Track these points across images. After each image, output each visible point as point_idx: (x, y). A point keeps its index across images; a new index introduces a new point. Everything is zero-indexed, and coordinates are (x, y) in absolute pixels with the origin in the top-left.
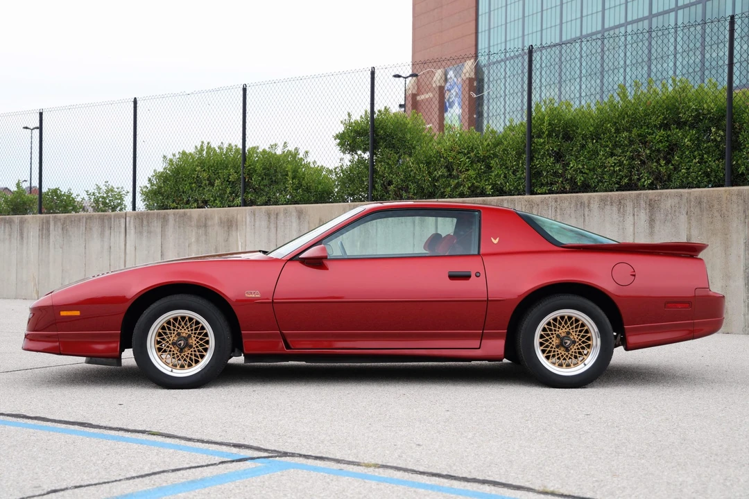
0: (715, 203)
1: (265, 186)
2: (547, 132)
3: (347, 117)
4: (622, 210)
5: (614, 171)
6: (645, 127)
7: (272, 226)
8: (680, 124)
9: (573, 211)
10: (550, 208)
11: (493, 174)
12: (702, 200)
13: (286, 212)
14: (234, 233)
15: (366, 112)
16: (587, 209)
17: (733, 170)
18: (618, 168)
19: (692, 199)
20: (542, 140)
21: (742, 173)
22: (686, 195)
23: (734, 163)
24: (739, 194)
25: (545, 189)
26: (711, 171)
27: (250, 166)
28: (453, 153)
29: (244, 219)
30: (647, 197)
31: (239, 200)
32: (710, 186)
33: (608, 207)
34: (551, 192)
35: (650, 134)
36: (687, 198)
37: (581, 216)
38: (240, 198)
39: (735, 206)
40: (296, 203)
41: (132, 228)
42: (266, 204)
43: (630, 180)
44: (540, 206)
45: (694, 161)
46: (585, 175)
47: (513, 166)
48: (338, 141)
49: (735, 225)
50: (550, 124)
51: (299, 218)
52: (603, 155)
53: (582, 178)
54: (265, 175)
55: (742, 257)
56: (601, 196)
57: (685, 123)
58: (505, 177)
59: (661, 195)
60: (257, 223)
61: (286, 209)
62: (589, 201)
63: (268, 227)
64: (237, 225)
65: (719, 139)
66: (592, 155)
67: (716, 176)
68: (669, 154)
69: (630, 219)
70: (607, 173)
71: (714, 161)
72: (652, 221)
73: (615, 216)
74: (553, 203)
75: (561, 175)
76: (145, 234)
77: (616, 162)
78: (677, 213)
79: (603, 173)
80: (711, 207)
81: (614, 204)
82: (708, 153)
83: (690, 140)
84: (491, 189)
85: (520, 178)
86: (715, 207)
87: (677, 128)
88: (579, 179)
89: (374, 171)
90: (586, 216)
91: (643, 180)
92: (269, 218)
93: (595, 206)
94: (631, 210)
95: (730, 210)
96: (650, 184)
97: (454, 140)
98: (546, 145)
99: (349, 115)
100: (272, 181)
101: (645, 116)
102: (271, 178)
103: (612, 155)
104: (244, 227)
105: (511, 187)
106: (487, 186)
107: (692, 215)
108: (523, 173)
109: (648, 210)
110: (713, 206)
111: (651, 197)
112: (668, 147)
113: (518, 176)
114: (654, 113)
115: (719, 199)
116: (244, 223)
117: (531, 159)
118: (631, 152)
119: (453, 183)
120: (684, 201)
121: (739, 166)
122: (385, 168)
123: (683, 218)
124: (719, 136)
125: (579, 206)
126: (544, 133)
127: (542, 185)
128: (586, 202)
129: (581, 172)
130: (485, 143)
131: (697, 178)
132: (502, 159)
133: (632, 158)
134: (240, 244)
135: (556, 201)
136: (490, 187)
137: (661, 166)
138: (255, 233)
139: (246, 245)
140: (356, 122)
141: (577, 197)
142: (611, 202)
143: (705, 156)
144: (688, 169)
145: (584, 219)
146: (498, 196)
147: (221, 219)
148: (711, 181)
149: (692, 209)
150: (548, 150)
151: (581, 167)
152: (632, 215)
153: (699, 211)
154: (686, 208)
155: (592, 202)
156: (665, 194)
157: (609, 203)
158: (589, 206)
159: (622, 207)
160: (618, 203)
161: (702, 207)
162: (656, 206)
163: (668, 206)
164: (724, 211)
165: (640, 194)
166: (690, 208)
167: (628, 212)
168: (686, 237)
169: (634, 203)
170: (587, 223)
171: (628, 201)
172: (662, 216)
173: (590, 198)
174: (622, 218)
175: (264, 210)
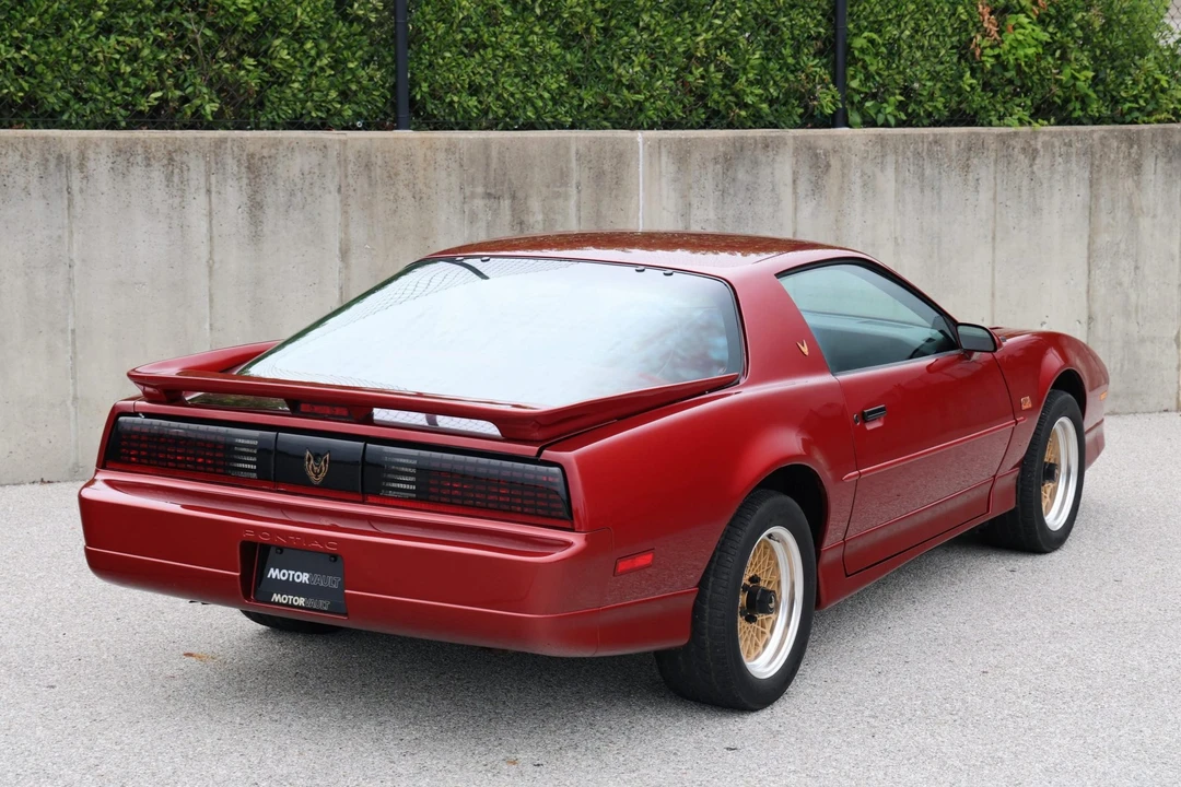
0: (402, 167)
4: (176, 179)
5: (118, 74)
9: (35, 181)
12: (373, 159)
16: (76, 175)
18: (129, 69)
19: (351, 158)
22: (337, 147)
24: (451, 148)
30: (241, 148)
32: (361, 125)
33: (138, 171)
36: (339, 155)
37: (59, 191)
39: (444, 174)
49: (443, 218)
56: (117, 141)
62: (82, 153)
65: (373, 17)
69: (198, 204)
72: (255, 207)
73: (159, 193)
77: (119, 48)
78: (316, 190)
80: (392, 176)
81: (153, 162)
86: (402, 177)
90: (75, 191)
91: (198, 102)
93: (100, 166)
94: (202, 180)
95: (433, 184)
96: (214, 115)
103: (106, 29)
107: (352, 193)
109: (245, 181)
110: (396, 174)
111: (251, 148)
115: (409, 158)
120: (333, 160)
121: (414, 84)
123: (331, 201)
125: (52, 165)
128: (74, 155)
129: (20, 71)
137: (244, 69)
141: (46, 139)
142: (147, 159)
148: (360, 113)
149: (351, 181)
152: (203, 191)
153: (366, 186)
154: (337, 179)
155: (90, 154)
156: (286, 143)
157: (139, 159)
158: (82, 167)
159: (176, 171)
160: (165, 161)
161: (373, 174)
162: (265, 171)
163: (295, 171)
164: (420, 186)
165: (224, 140)
166: (346, 176)
167: (192, 183)
168: (338, 245)
169: (209, 162)
170: (78, 210)
171: (192, 155)
172: (281, 194)
173: (83, 146)
174: (177, 200)
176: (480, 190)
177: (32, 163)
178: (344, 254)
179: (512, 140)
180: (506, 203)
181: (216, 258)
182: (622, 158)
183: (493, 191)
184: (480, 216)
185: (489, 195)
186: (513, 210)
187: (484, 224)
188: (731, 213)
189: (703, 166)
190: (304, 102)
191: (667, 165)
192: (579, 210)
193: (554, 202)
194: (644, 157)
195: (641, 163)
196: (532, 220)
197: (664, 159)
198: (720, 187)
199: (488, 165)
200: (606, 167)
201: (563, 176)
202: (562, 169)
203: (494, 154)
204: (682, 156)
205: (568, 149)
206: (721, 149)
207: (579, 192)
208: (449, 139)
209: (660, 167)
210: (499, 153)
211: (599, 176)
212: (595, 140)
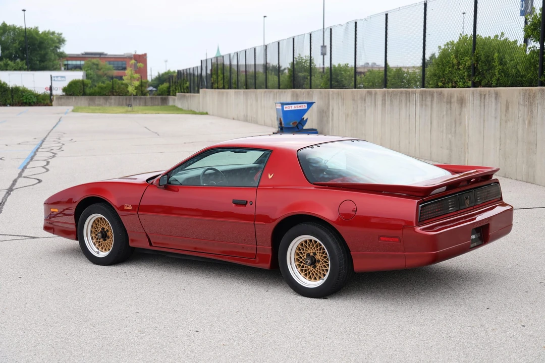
7: (482, 104)
13: (489, 93)
14: (464, 109)
27: (478, 54)
29: (469, 99)
31: (471, 82)
41: (419, 102)
51: (496, 100)
60: (475, 102)
61: (489, 91)
63: (480, 106)
64: (465, 103)
76: (424, 106)
92: (481, 98)
104: (469, 104)
116: (469, 101)
134: (466, 117)
138: (474, 110)
139: (469, 119)
147: (458, 97)
175: (478, 91)
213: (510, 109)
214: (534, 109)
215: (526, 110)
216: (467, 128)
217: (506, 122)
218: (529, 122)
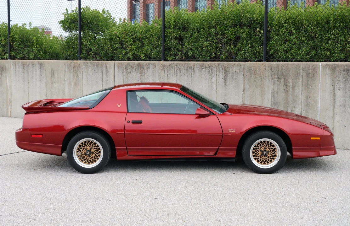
1: (21, 48)
2: (173, 26)
3: (66, 11)
4: (210, 72)
6: (224, 26)
7: (26, 71)
8: (242, 25)
9: (186, 72)
10: (174, 69)
11: (145, 48)
12: (251, 68)
13: (33, 64)
14: (4, 75)
15: (77, 8)
16: (193, 71)
17: (267, 52)
18: (209, 49)
19: (246, 68)
20: (170, 31)
21: (272, 54)
22: (243, 65)
23: (268, 48)
24: (269, 66)
25: (172, 58)
26: (257, 52)
27: (13, 36)
28: (124, 35)
29: (10, 67)
30: (223, 66)
31: (7, 55)
32: (256, 60)
33: (203, 70)
34: (175, 60)
35: (226, 30)
36: (243, 67)
37: (190, 74)
38: (8, 54)
39: (267, 72)
40: (39, 59)
42: (23, 58)
43: (216, 55)
44: (169, 68)
45: (248, 46)
46: (193, 51)
47: (155, 44)
48: (61, 24)
49: (267, 83)
50: (175, 22)
51: (40, 68)
52: (202, 40)
53: (191, 53)
54: (21, 42)
55: (270, 100)
56: (200, 64)
57: (244, 25)
58: (151, 50)
59: (230, 65)
60: (17, 70)
61: (33, 62)
62: (194, 66)
63: (23, 72)
64: (6, 70)
65: (261, 35)
66: (196, 40)
67: (259, 55)
68: (235, 41)
69: (214, 78)
70: (204, 50)
71: (258, 47)
72: (225, 79)
73: (207, 75)
74: (175, 66)
75: (181, 51)
77: (208, 44)
78: (238, 75)
79: (202, 50)
80: (255, 73)
81: (206, 68)
82: (256, 42)
83: (246, 34)
84: (144, 56)
85: (159, 51)
86: (257, 73)
87: (239, 27)
88: (190, 53)
89: (81, 43)
90: (192, 74)
91: (222, 55)
92: (24, 67)
93: (197, 69)
94: (215, 72)
95: (265, 75)
96: (225, 58)
97: (124, 28)
98: (173, 33)
99: (67, 10)
100: (25, 45)
101: (224, 20)
102: (25, 44)
103: (207, 40)
104: (10, 71)
105: (154, 56)
106: (142, 55)
107: (246, 76)
108: (160, 48)
109: (224, 73)
110: (256, 72)
111: (225, 66)
112: (235, 38)
113: (158, 50)
114: (228, 19)
115: (259, 68)
116: (10, 69)
117: (165, 41)
118: (216, 40)
119: (124, 52)
120: (242, 69)
121: (270, 50)
122: (87, 41)
123: (241, 78)
124: (261, 33)
125: (189, 69)
126: (171, 26)
127: (171, 55)
128: (192, 67)
129: (191, 49)
130: (141, 31)
131: (249, 55)
132: (150, 40)
133: (217, 43)
134: (8, 81)
135: (177, 66)
136: (143, 55)
137: (231, 48)
138: (16, 75)
139: (11, 82)
140: (71, 15)
141: (188, 63)
142: (205, 68)
143: (254, 44)
144: (245, 50)
145: (191, 76)
146: (147, 61)
148: (257, 58)
150: (173, 36)
151: (190, 46)
152: (216, 75)
153: (249, 75)
154: (243, 72)
155: (195, 67)
156: (232, 64)
157: (204, 68)
158: (194, 69)
159: (211, 70)
160: (209, 68)
161: (251, 72)
162: (228, 71)
163: (234, 71)
164: (262, 75)
165: (220, 64)
166: (245, 72)
167: (214, 73)
168: (242, 88)
169: (217, 69)
170: (192, 78)
171: (214, 67)
172: (231, 76)
173: (194, 64)
174: (211, 77)
175: (21, 62)
176: (276, 77)
177: (185, 68)
178: (244, 90)
179: (285, 64)
180: (283, 80)
181: (217, 90)
182: (315, 69)
183: (279, 77)
184: (276, 83)
185: (278, 78)
186: (285, 82)
187: (277, 85)
188: (348, 85)
189: (340, 72)
190: (245, 55)
191: (328, 72)
192: (302, 83)
193: (296, 80)
194: (321, 69)
195: (320, 71)
196: (289, 85)
197: (327, 70)
198: (345, 78)
199: (278, 70)
200: (310, 72)
201: (298, 74)
202: (298, 72)
203: (280, 68)
204: (333, 69)
205: (300, 67)
206: (346, 67)
207: (302, 78)
208: (269, 64)
209: (326, 72)
210: (281, 67)
211: (308, 74)
212: (307, 65)
213: (56, 75)
214: (79, 74)
215: (72, 75)
216: (8, 88)
217: (52, 83)
218: (75, 84)
